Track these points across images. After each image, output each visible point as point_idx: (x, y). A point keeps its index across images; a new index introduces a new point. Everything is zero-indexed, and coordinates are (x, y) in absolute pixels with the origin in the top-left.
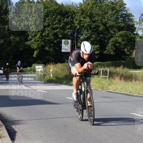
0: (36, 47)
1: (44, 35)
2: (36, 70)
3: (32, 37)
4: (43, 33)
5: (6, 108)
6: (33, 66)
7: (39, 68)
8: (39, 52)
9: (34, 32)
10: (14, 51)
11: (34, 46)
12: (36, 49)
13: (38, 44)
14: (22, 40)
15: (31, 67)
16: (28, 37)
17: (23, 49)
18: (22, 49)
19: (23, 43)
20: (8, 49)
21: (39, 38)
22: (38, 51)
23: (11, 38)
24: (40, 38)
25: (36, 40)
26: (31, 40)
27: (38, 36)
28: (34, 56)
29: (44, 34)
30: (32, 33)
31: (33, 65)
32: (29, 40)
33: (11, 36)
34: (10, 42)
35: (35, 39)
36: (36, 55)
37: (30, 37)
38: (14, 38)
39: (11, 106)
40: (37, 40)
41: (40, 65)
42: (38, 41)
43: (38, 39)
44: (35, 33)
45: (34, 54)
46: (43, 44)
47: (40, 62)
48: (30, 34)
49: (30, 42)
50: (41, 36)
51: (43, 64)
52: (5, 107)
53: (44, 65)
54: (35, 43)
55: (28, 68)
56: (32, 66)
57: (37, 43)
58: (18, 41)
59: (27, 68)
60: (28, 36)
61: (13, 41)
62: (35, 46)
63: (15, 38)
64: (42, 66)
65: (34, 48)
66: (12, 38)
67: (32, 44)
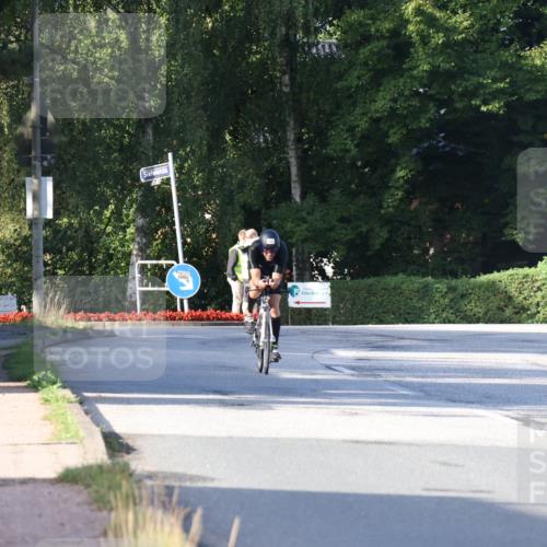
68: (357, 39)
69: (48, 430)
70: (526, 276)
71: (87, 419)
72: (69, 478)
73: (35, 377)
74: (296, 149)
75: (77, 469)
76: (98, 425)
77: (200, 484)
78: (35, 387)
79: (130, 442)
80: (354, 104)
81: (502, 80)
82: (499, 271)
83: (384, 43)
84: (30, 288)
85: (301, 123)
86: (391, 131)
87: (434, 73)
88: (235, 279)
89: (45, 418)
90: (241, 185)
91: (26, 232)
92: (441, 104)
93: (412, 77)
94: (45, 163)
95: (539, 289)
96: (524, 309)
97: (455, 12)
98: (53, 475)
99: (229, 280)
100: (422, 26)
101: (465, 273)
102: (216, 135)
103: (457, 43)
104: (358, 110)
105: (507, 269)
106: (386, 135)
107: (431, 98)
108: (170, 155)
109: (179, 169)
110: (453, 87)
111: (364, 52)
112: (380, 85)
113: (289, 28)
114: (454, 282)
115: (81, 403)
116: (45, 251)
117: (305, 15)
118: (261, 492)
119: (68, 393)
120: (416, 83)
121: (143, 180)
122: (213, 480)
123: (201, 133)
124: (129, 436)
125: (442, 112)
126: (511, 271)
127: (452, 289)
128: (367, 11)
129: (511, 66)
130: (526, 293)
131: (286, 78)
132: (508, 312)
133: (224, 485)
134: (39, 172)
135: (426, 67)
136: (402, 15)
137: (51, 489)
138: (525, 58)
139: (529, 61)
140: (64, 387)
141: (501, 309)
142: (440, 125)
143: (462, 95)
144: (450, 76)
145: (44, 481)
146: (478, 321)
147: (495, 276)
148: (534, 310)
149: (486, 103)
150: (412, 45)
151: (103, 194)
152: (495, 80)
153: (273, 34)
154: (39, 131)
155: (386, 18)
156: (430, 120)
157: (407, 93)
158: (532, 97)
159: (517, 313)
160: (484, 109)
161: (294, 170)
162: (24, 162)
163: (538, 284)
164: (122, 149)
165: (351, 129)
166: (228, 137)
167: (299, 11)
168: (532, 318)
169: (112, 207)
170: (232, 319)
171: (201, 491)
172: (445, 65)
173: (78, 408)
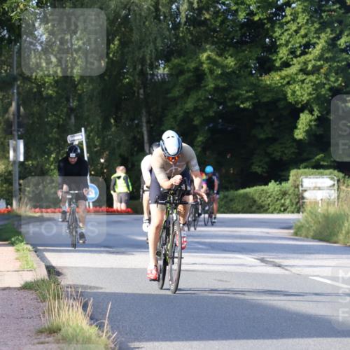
0: (305, 98)
1: (343, 46)
2: (306, 195)
3: (292, 52)
4: (338, 37)
5: (176, 343)
6: (291, 179)
7: (319, 189)
8: (318, 119)
9: (303, 32)
10: (211, 114)
11: (298, 93)
12: (306, 107)
13: (315, 84)
14: (247, 66)
15: (284, 184)
16: (276, 52)
17: (253, 104)
18: (247, 105)
19: (252, 79)
20: (190, 104)
21: (320, 58)
22: (316, 113)
23: (204, 56)
24: (327, 60)
25: (310, 67)
26: (286, 65)
27: (319, 47)
28: (299, 134)
29: (346, 43)
30: (291, 36)
31: (293, 172)
32: (278, 64)
33: (205, 50)
34: (199, 76)
35: (305, 63)
36: (307, 132)
37: (283, 53)
38: (214, 56)
39: (195, 339)
40: (314, 66)
41: (322, 174)
42: (316, 70)
43: (319, 63)
44: (305, 36)
45: (296, 127)
46: (336, 85)
47: (323, 159)
48: (283, 42)
49: (284, 73)
50: (329, 50)
51: (335, 168)
52: (171, 340)
53: (341, 175)
54: (303, 81)
55: (273, 187)
56: (287, 180)
57: (313, 78)
58: (233, 72)
59: (266, 184)
60: (273, 48)
61: (212, 72)
62: (301, 92)
63: (218, 59)
64: (332, 179)
65: (297, 103)
66: (209, 58)
67: (288, 83)
68: (177, 72)
69: (18, 265)
70: (263, 190)
71: (38, 259)
72: (27, 287)
73: (13, 239)
74: (147, 127)
75: (31, 282)
76: (43, 262)
77: (95, 291)
78: (12, 244)
79: (60, 271)
80: (176, 104)
81: (250, 91)
82: (249, 187)
83: (191, 74)
84: (12, 197)
85: (149, 113)
86: (195, 119)
87: (217, 89)
88: (115, 191)
89: (17, 259)
90: (119, 145)
91: (10, 168)
92: (220, 104)
93: (206, 90)
94: (19, 133)
95: (269, 197)
96: (262, 207)
97: (226, 58)
98: (19, 286)
99: (112, 192)
100: (210, 65)
101: (232, 188)
102: (106, 120)
103: (228, 73)
104: (178, 108)
105: (253, 186)
106: (193, 120)
107: (215, 101)
108: (83, 129)
109: (88, 137)
110: (226, 95)
111: (181, 79)
112: (189, 95)
113: (143, 65)
114: (226, 193)
115: (36, 252)
116: (20, 178)
117: (151, 59)
118: (126, 294)
119: (29, 247)
120: (207, 93)
121: (69, 142)
122: (101, 288)
123: (98, 118)
124: (60, 268)
125: (221, 108)
126: (255, 188)
127: (226, 197)
128: (182, 58)
129: (255, 85)
130: (263, 199)
131: (142, 91)
132: (254, 208)
133: (107, 291)
134: (16, 137)
135: (212, 86)
136: (200, 60)
137: (18, 292)
138: (262, 80)
139: (264, 83)
140: (27, 244)
141: (250, 207)
142: (219, 115)
143: (231, 99)
144: (225, 90)
145: (15, 288)
146: (239, 212)
147: (247, 190)
148: (267, 207)
149: (242, 103)
150: (205, 74)
151: (49, 150)
152: (247, 92)
153: (135, 69)
154: (16, 117)
155: (192, 62)
156: (214, 112)
157: (203, 98)
158: (265, 100)
159: (258, 209)
160: (242, 106)
161: (146, 137)
162: (9, 132)
163: (269, 194)
164: (59, 127)
165: (175, 117)
166: (112, 121)
167: (148, 57)
168: (266, 211)
169: (53, 156)
170: (114, 211)
171: (95, 293)
172: (222, 84)
173: (33, 254)
